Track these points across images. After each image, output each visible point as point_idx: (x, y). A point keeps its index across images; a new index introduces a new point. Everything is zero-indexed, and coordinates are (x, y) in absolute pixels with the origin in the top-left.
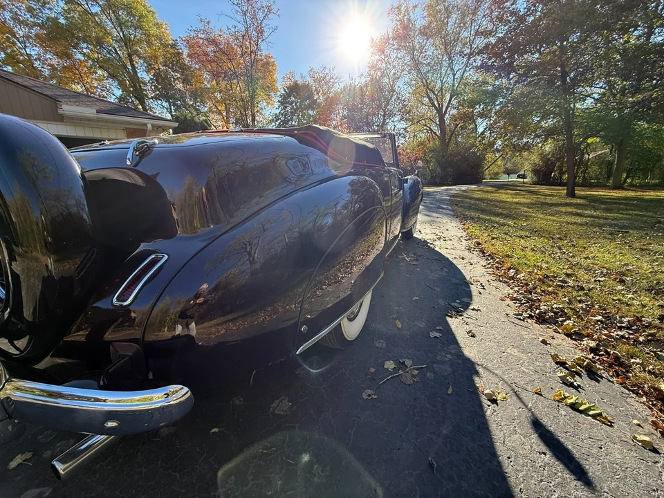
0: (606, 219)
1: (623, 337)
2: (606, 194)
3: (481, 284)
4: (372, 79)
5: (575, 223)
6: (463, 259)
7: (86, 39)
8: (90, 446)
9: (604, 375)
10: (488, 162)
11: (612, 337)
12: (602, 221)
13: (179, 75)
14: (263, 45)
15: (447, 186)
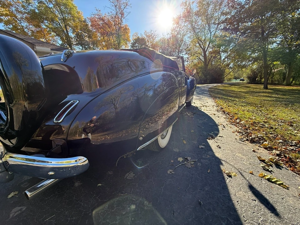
0: (282, 98)
1: (292, 150)
2: (283, 88)
3: (223, 125)
4: (173, 35)
5: (268, 100)
6: (215, 115)
7: (47, 19)
8: (42, 186)
9: (284, 167)
10: (226, 73)
11: (288, 149)
12: (281, 100)
13: (87, 35)
14: (124, 20)
15: (207, 84)
